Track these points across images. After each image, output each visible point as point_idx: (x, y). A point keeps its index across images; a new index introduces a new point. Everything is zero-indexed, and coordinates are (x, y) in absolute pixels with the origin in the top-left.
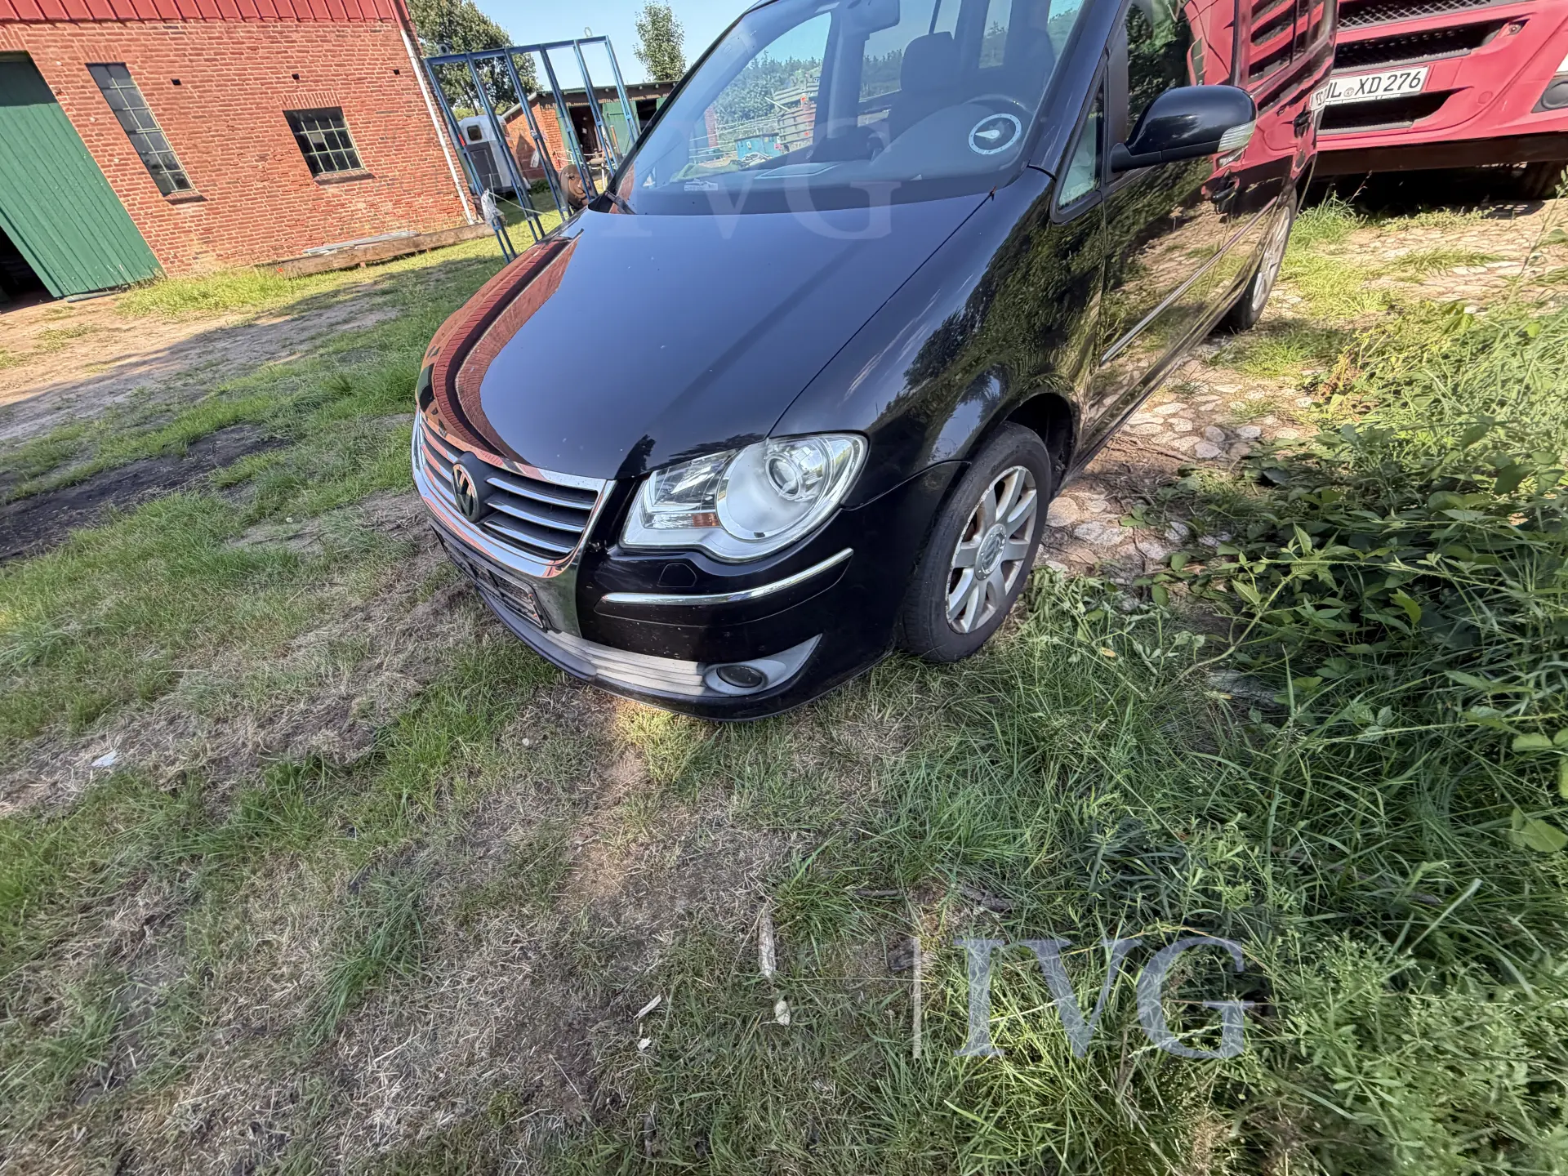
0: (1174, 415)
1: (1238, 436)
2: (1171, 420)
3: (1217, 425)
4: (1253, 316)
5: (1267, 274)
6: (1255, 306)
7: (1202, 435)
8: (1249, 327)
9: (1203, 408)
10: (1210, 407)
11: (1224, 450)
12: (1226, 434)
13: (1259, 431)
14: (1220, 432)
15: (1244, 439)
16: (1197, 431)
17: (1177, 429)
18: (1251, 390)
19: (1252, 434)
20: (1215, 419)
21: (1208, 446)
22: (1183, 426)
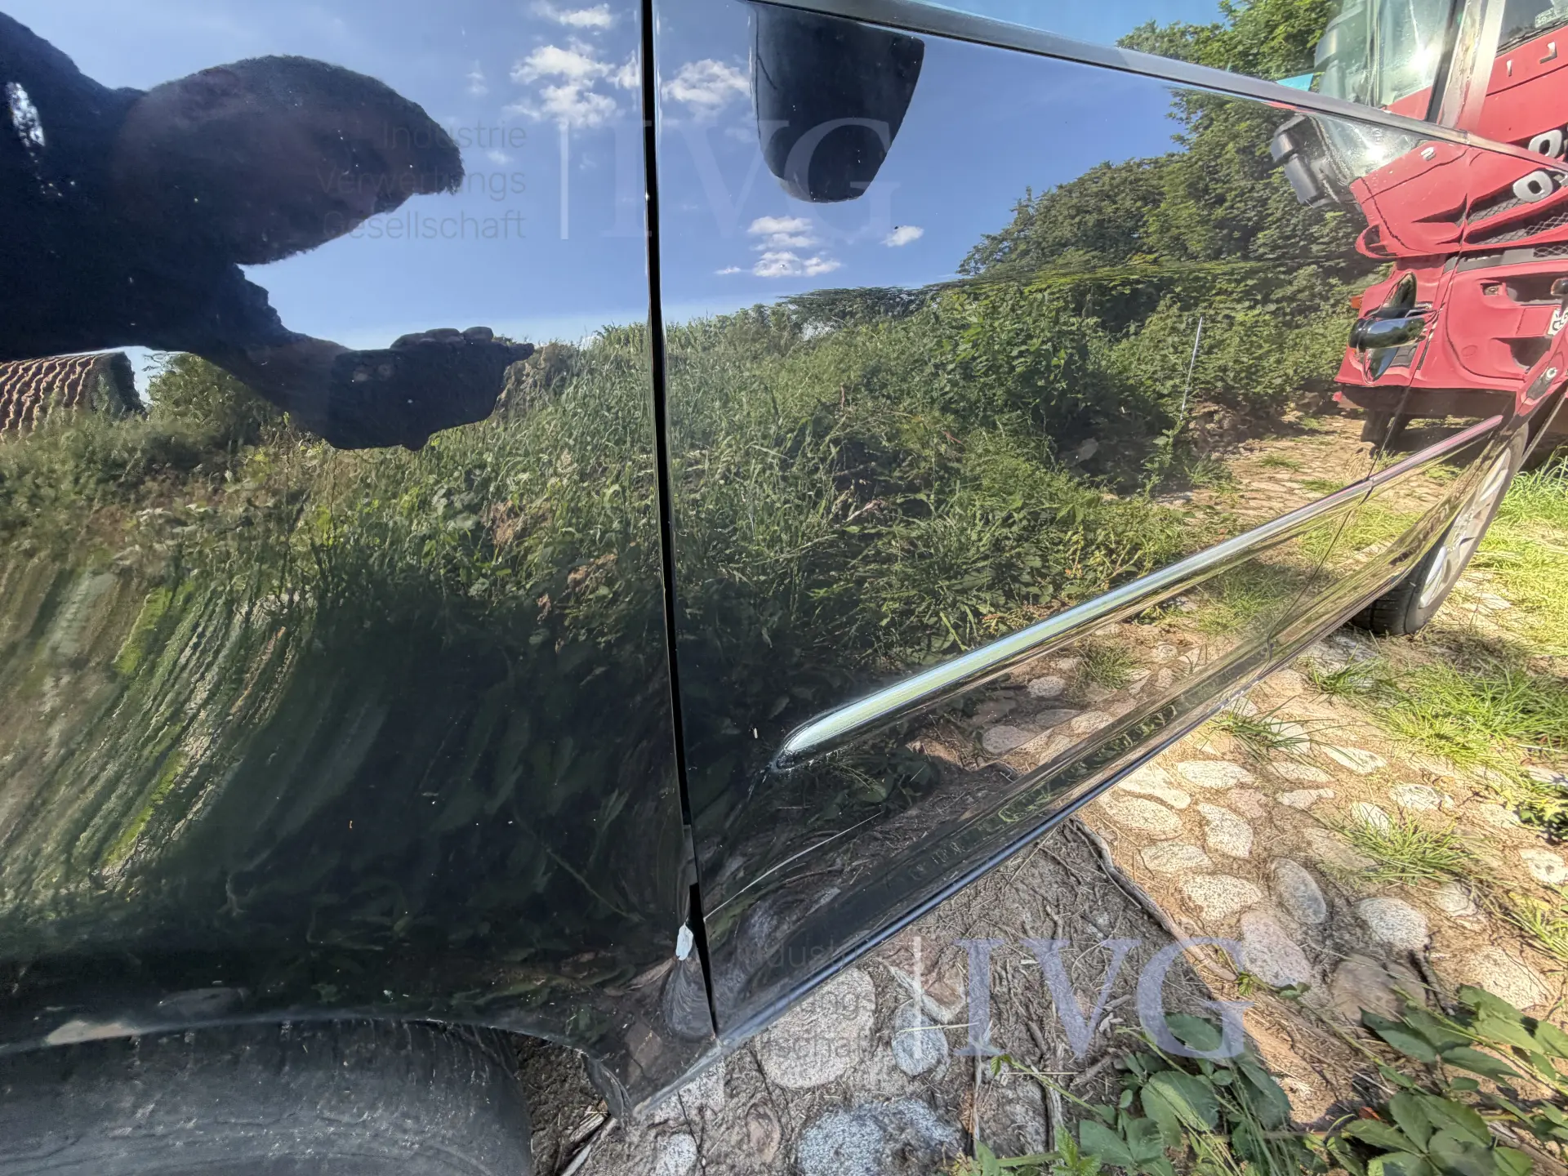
0: (1216, 795)
1: (1363, 925)
2: (1205, 808)
3: (1310, 865)
4: (1419, 616)
5: (1454, 551)
6: (1425, 599)
7: (1268, 880)
8: (1410, 632)
9: (1286, 799)
10: (1301, 799)
11: (1318, 968)
12: (1331, 905)
13: (1423, 931)
14: (1319, 894)
15: (1378, 945)
16: (1260, 868)
17: (1212, 841)
18: (1407, 778)
19: (1402, 934)
20: (1309, 844)
21: (1275, 928)
22: (1226, 838)
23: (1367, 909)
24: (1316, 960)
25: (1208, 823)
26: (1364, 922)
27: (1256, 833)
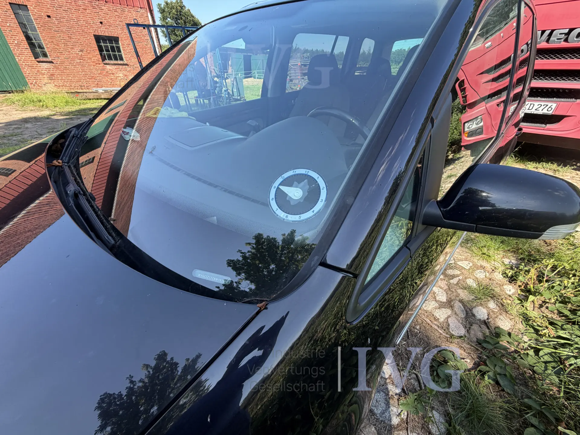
3: (460, 301)
7: (452, 307)
9: (452, 282)
10: (455, 281)
11: (466, 329)
12: (466, 311)
13: (486, 314)
14: (463, 308)
15: (478, 320)
16: (449, 304)
17: (437, 298)
18: (478, 269)
19: (482, 317)
20: (459, 294)
21: (456, 321)
22: (441, 297)
23: (475, 311)
24: (465, 327)
25: (436, 293)
26: (474, 315)
27: (447, 294)
